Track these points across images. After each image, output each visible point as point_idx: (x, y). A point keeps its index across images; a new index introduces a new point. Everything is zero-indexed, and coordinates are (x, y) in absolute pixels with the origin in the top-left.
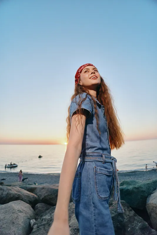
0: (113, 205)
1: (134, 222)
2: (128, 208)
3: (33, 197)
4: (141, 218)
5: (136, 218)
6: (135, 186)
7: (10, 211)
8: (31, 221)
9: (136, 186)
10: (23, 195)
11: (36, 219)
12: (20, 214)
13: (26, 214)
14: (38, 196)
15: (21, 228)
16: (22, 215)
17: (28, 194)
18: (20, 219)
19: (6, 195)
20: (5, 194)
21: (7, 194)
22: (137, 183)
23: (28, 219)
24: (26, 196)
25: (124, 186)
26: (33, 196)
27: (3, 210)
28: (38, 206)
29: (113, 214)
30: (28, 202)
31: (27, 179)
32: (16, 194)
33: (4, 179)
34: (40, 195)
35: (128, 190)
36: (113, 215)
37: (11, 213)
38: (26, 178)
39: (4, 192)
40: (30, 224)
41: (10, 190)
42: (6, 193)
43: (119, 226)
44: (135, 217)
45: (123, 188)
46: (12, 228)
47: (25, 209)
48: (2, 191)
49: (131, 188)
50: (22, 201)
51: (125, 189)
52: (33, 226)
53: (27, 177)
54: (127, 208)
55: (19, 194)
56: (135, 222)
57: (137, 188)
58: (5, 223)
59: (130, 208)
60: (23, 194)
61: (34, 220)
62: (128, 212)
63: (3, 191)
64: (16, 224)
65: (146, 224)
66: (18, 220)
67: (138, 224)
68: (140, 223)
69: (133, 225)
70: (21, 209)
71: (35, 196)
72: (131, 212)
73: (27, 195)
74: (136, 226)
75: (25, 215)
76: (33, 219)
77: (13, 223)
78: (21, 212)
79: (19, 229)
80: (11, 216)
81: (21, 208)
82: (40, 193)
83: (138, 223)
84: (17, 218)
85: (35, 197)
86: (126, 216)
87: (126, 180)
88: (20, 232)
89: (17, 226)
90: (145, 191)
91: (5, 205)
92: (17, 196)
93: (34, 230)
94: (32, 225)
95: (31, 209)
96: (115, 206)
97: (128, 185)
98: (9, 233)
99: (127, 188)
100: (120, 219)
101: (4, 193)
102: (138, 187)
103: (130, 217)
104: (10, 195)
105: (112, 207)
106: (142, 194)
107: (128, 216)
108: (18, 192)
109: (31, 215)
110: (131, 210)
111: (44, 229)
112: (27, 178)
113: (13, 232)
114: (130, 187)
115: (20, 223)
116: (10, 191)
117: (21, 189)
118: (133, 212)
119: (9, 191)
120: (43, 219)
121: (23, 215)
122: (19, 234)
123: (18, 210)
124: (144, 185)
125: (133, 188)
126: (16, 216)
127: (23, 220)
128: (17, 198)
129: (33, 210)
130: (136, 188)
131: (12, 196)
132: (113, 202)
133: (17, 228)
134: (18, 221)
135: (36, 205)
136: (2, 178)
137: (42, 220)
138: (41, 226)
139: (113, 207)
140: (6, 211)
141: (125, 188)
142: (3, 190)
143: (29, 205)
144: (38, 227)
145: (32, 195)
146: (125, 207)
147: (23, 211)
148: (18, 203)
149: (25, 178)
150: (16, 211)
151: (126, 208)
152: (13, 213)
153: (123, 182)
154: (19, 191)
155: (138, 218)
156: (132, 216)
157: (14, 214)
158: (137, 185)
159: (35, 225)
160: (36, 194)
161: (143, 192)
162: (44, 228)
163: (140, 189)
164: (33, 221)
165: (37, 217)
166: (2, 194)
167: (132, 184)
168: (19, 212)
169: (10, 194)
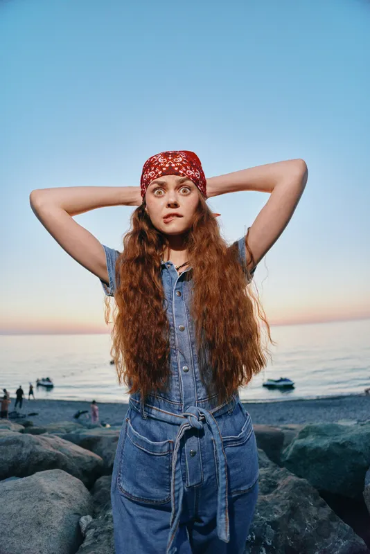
0: (279, 488)
1: (329, 536)
2: (315, 498)
3: (91, 461)
4: (348, 527)
5: (335, 525)
6: (336, 439)
7: (34, 494)
8: (83, 519)
9: (338, 441)
10: (68, 456)
11: (94, 515)
12: (55, 502)
13: (70, 503)
14: (104, 458)
15: (55, 536)
16: (61, 504)
17: (78, 453)
18: (55, 514)
19: (28, 456)
20: (25, 454)
21: (31, 452)
22: (343, 431)
23: (75, 514)
24: (74, 457)
25: (307, 438)
26: (92, 457)
27: (18, 493)
28: (100, 482)
29: (275, 513)
30: (79, 471)
31: (87, 414)
32: (50, 454)
33: (33, 414)
34: (108, 454)
35: (318, 448)
36: (276, 516)
37: (35, 500)
38: (84, 412)
39: (24, 449)
40: (79, 527)
41: (38, 444)
42: (28, 451)
43: (291, 543)
44: (331, 523)
45: (305, 444)
46: (35, 536)
47: (68, 491)
48: (19, 446)
49: (326, 445)
50: (63, 471)
51: (310, 447)
52: (85, 531)
53: (85, 410)
54: (312, 499)
55: (57, 454)
56: (332, 535)
57: (343, 446)
58: (20, 523)
59: (321, 499)
60: (68, 453)
61: (89, 518)
62: (314, 509)
63: (22, 446)
64: (44, 526)
65: (361, 544)
66: (50, 518)
67: (339, 543)
68: (344, 539)
69: (327, 544)
70: (58, 492)
71: (98, 457)
72: (322, 509)
73: (78, 455)
74: (333, 546)
75: (67, 505)
76: (86, 515)
77: (39, 524)
78: (58, 497)
79: (52, 539)
80: (34, 507)
81: (60, 488)
82: (109, 451)
83: (341, 540)
84: (48, 512)
85: (97, 462)
86: (310, 520)
87: (315, 424)
88: (55, 546)
89: (48, 532)
90: (361, 453)
91: (24, 478)
92: (52, 458)
93: (86, 543)
94: (83, 529)
95: (84, 489)
96: (281, 492)
97: (319, 437)
98: (29, 549)
99: (316, 445)
100: (295, 526)
101: (24, 452)
102: (344, 441)
103: (321, 523)
104: (37, 456)
105: (276, 493)
106: (353, 460)
107: (315, 518)
108: (57, 449)
109: (84, 505)
110: (323, 505)
111: (109, 542)
112: (87, 412)
113: (38, 546)
114: (324, 443)
115: (55, 524)
116: (37, 447)
117: (63, 440)
118: (327, 510)
119: (34, 447)
120: (107, 517)
121: (63, 506)
122: (51, 552)
123: (53, 494)
124: (361, 437)
125: (330, 445)
126: (45, 507)
127: (61, 518)
128: (52, 463)
129: (88, 493)
130: (338, 444)
131: (41, 457)
132: (280, 482)
133: (46, 538)
134: (49, 520)
135: (98, 481)
136: (31, 412)
137: (107, 519)
138: (102, 533)
139: (278, 495)
140: (26, 494)
141: (311, 444)
142: (23, 444)
143: (80, 481)
144: (95, 536)
145: (87, 456)
146: (307, 497)
147: (63, 495)
148: (53, 475)
149: (81, 411)
150: (48, 495)
151: (309, 499)
152: (40, 500)
153: (308, 428)
154: (60, 446)
155: (342, 526)
156: (324, 521)
157: (42, 502)
158: (342, 437)
159: (89, 529)
160: (100, 453)
161: (358, 454)
162: (109, 539)
163: (349, 447)
164: (86, 519)
165: (97, 510)
166: (18, 454)
167: (329, 434)
168: (53, 499)
169: (37, 454)
